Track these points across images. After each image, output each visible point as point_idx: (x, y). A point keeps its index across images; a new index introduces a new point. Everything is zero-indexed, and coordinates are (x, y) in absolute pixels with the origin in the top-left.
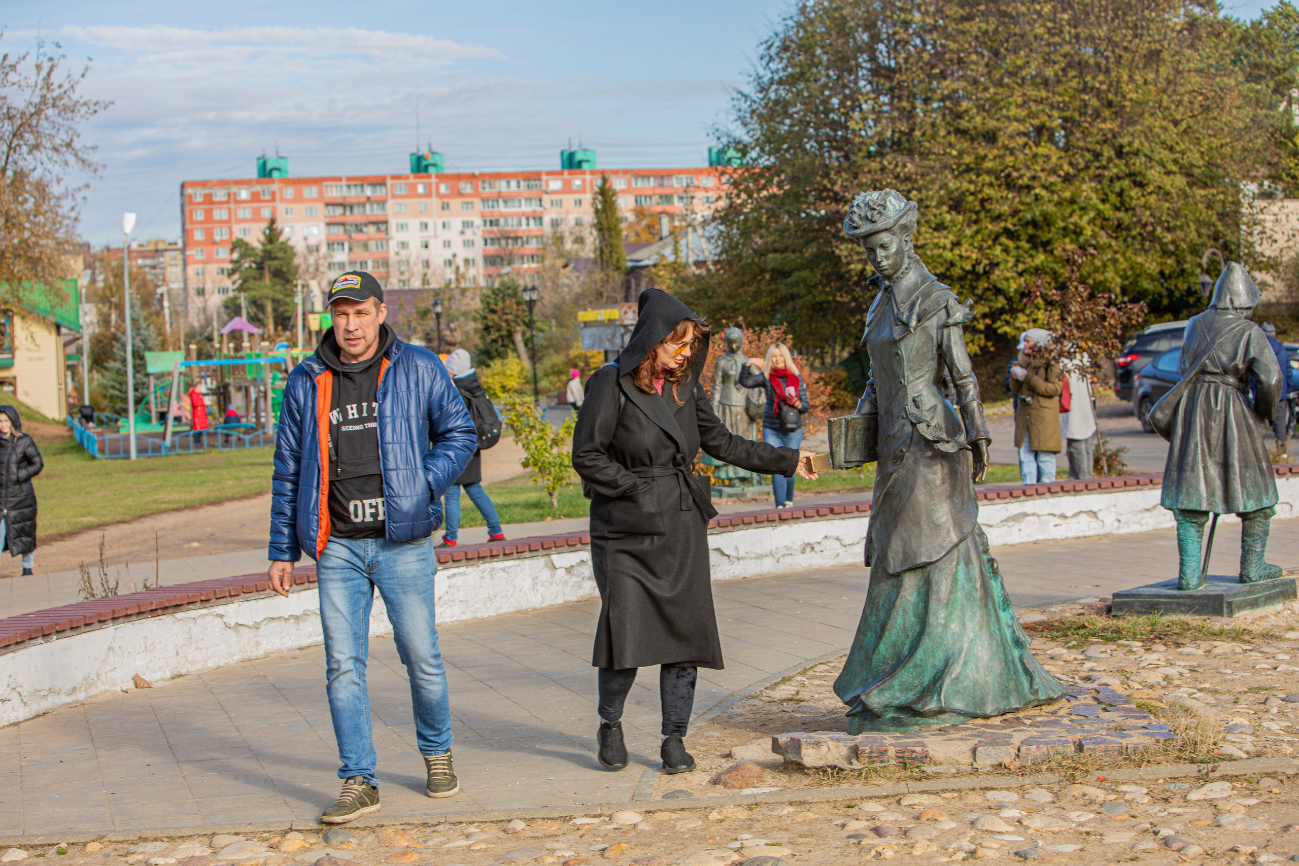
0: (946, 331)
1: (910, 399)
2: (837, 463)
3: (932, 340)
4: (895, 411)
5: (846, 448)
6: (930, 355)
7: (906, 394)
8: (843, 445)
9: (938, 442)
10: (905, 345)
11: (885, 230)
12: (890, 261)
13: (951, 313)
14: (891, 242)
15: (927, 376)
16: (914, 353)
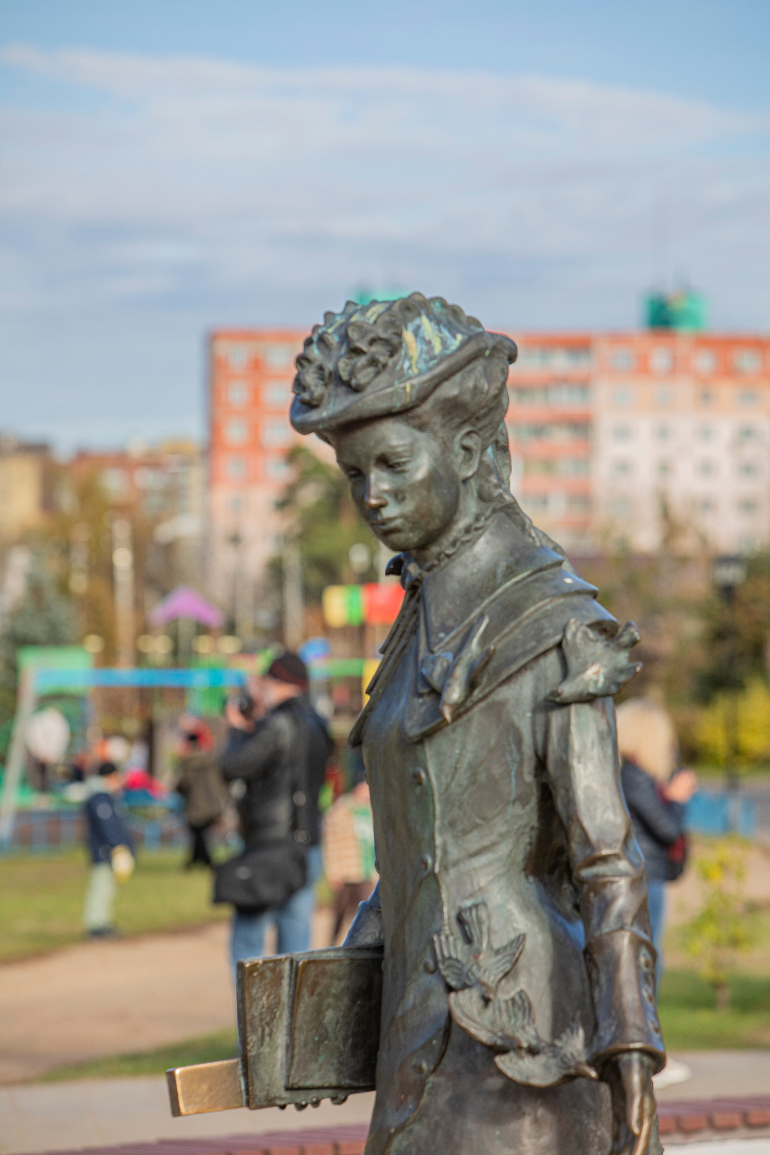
0: (556, 718)
1: (448, 912)
2: (260, 1093)
3: (519, 741)
4: (412, 946)
5: (290, 1047)
6: (512, 789)
7: (437, 902)
8: (281, 1038)
9: (503, 1051)
10: (438, 754)
11: (389, 414)
12: (409, 506)
13: (573, 663)
14: (413, 451)
15: (504, 848)
16: (462, 778)
